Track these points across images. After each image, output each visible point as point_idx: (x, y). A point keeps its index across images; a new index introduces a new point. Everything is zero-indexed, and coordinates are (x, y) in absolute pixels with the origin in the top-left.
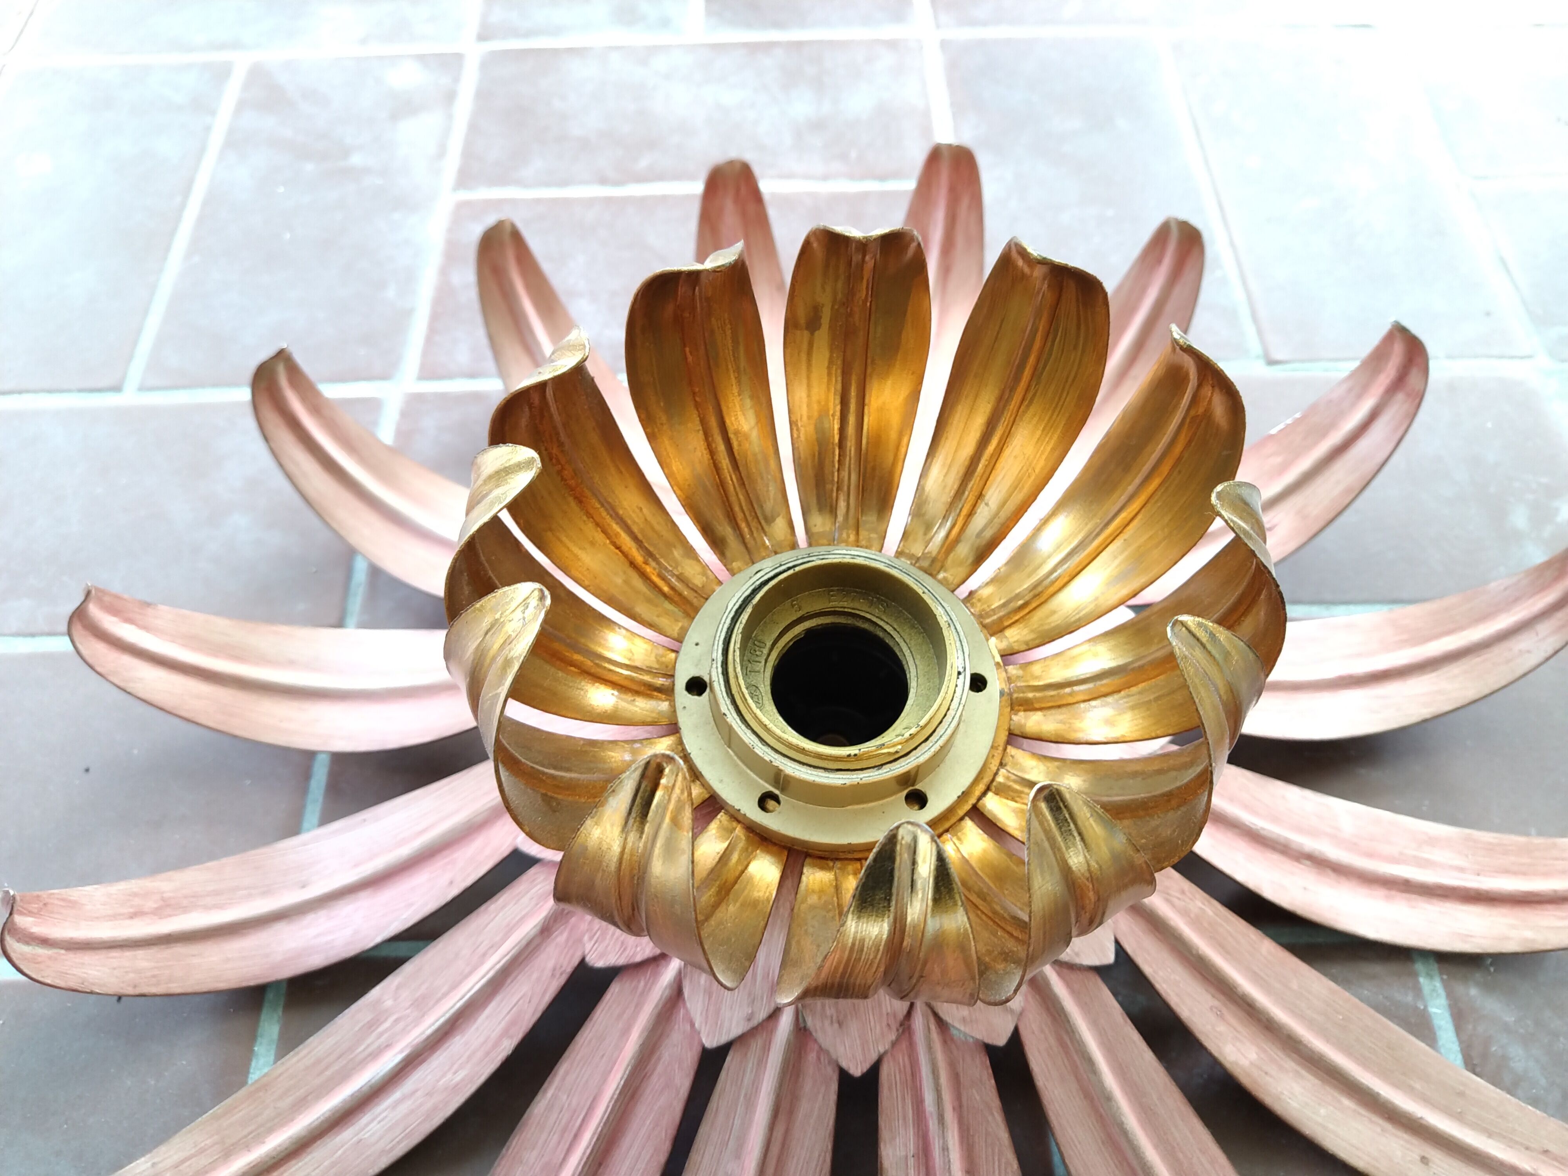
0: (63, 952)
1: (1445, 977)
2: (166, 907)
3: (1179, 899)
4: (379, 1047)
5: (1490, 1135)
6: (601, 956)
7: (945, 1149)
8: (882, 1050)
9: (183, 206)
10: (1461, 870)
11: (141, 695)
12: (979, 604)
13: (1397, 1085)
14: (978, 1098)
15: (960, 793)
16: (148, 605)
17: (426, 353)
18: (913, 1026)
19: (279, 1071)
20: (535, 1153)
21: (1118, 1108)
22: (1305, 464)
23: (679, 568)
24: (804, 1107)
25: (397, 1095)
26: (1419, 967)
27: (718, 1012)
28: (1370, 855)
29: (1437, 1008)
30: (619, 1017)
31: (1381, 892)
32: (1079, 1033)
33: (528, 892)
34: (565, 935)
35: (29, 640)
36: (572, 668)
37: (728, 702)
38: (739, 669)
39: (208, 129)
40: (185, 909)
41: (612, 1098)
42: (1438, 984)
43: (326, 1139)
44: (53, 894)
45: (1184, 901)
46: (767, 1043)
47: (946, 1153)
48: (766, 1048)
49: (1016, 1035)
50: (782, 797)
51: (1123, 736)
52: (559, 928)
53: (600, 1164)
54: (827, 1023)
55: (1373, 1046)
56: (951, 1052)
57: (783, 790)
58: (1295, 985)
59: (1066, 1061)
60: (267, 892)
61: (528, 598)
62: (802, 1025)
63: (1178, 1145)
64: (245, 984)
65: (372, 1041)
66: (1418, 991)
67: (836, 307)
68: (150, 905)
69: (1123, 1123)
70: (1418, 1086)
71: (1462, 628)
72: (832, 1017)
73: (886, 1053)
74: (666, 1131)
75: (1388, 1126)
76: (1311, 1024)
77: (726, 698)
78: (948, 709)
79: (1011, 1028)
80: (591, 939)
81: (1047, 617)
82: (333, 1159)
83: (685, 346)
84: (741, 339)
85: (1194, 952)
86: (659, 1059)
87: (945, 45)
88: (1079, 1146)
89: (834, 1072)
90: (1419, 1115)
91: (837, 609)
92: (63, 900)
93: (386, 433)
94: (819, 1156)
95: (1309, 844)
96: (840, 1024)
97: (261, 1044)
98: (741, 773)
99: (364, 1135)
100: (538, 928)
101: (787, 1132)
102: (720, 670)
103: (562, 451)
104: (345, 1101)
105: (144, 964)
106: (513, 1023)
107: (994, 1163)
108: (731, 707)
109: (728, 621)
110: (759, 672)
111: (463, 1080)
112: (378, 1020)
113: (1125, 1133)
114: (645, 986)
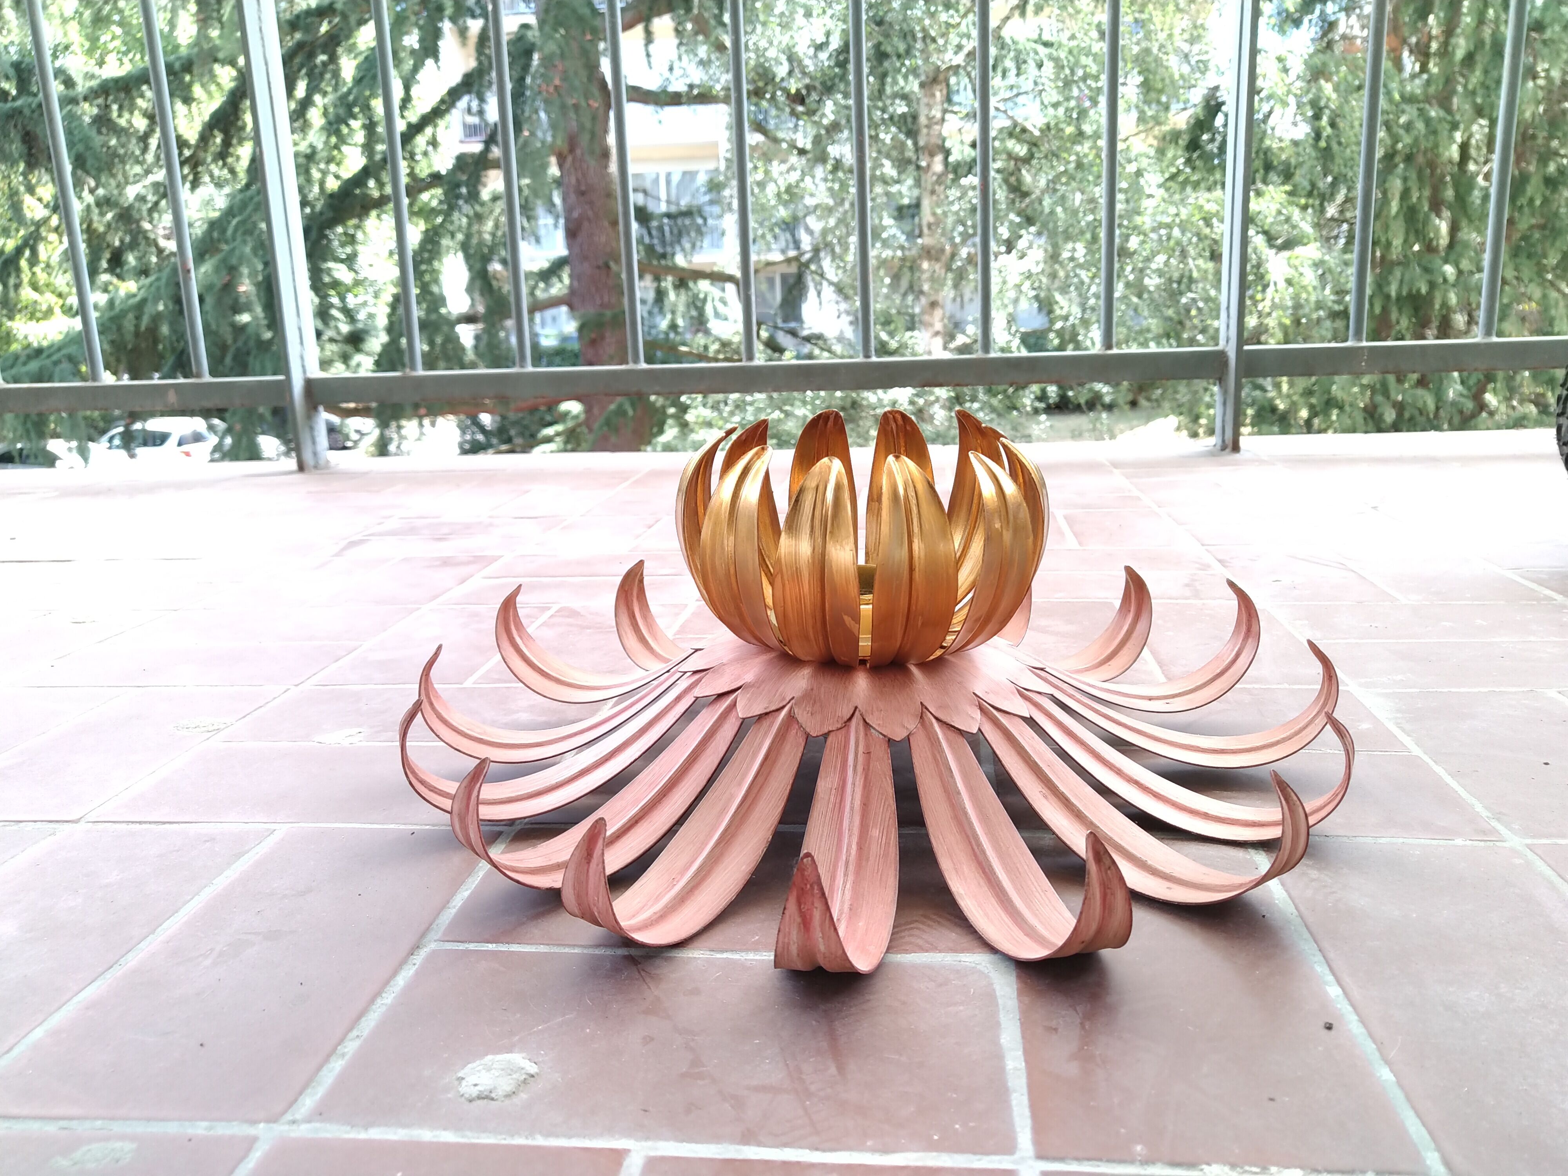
8: (831, 730)
18: (851, 724)
46: (774, 721)
49: (907, 739)
54: (806, 715)
56: (869, 739)
62: (792, 715)
72: (809, 712)
79: (906, 736)
89: (804, 736)
114: (721, 704)
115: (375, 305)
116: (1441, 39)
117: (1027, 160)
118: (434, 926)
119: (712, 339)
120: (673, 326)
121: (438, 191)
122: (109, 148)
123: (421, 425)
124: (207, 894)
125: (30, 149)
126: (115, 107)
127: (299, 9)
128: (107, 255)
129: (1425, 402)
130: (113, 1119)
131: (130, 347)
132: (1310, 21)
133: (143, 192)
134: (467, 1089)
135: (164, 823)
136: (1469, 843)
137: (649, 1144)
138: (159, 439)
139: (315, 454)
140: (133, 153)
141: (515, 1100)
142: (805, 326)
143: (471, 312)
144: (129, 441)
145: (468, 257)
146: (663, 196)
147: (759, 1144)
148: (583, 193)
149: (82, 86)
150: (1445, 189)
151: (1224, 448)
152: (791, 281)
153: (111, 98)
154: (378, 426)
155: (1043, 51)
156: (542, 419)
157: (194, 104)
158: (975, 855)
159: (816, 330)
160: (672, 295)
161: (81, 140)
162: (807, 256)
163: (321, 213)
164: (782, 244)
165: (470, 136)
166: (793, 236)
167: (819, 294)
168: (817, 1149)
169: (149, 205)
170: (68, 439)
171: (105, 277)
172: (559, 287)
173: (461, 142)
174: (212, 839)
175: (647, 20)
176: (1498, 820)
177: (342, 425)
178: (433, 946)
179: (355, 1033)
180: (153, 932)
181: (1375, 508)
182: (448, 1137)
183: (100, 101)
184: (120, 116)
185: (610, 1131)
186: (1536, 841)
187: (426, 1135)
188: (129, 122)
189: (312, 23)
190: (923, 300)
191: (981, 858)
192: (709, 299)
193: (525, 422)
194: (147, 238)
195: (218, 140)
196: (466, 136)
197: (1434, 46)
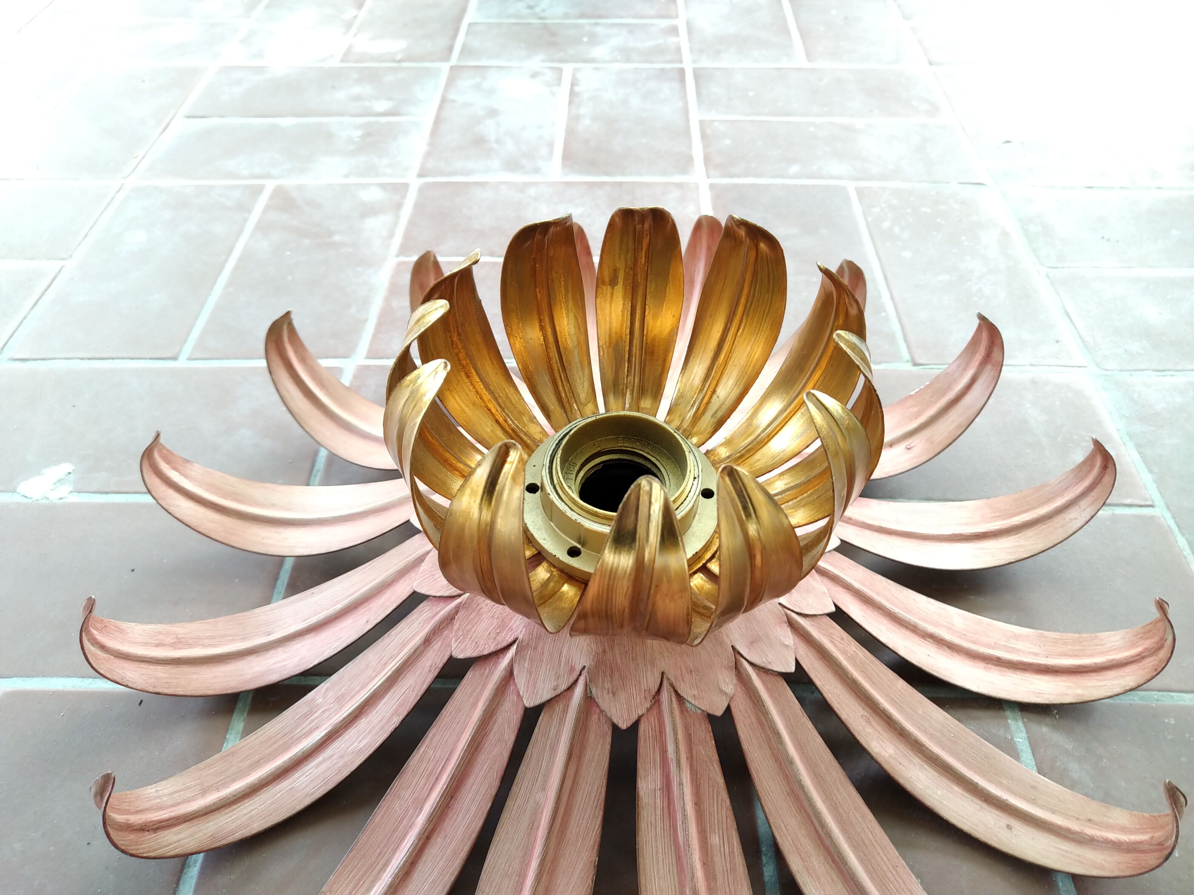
0: (112, 657)
1: (1025, 720)
2: (178, 643)
3: (840, 643)
4: (310, 729)
5: (1053, 812)
6: (462, 651)
7: (681, 784)
8: (640, 714)
9: (226, 261)
10: (1036, 654)
11: (176, 515)
12: (712, 457)
13: (990, 781)
14: (703, 753)
15: (694, 553)
16: (188, 461)
17: (372, 344)
18: (661, 700)
19: (243, 744)
20: (409, 791)
21: (798, 770)
22: (932, 411)
23: (526, 428)
24: (589, 754)
25: (320, 758)
26: (1008, 713)
27: (535, 684)
28: (975, 643)
29: (1020, 738)
30: (471, 694)
31: (982, 665)
32: (771, 715)
33: (417, 619)
34: (440, 643)
35: (104, 496)
36: (457, 472)
37: (552, 487)
38: (559, 468)
39: (246, 220)
40: (191, 646)
41: (463, 749)
42: (1020, 724)
43: (270, 787)
44: (111, 621)
45: (843, 644)
46: (566, 707)
47: (681, 787)
48: (565, 711)
49: (728, 709)
50: (582, 549)
51: (798, 523)
52: (435, 640)
53: (452, 797)
54: (605, 693)
55: (974, 755)
56: (686, 720)
57: (583, 545)
58: (920, 712)
59: (763, 735)
60: (244, 639)
61: (437, 368)
62: (589, 695)
63: (839, 803)
64: (225, 692)
65: (306, 725)
66: (1007, 728)
67: (627, 270)
68: (169, 640)
69: (801, 780)
70: (1005, 782)
71: (1034, 508)
72: (608, 690)
73: (643, 715)
74: (497, 772)
75: (985, 805)
76: (932, 737)
77: (550, 485)
78: (687, 496)
79: (726, 705)
80: (456, 641)
81: (754, 463)
82: (274, 799)
83: (536, 288)
84: (570, 289)
85: (850, 677)
86: (495, 722)
87: (712, 187)
88: (771, 794)
89: (609, 729)
90: (1005, 798)
91: (622, 448)
92: (116, 627)
93: (346, 380)
94: (598, 789)
95: (931, 629)
96: (614, 694)
97: (231, 734)
98: (558, 535)
99: (296, 784)
100: (423, 640)
101: (577, 771)
102: (547, 471)
103: (460, 339)
104: (285, 762)
105: (162, 675)
106: (401, 705)
107: (714, 800)
108: (553, 490)
109: (554, 445)
110: (572, 479)
111: (364, 746)
112: (311, 712)
113: (802, 787)
114: (489, 672)
158: (820, 838)
191: (827, 842)
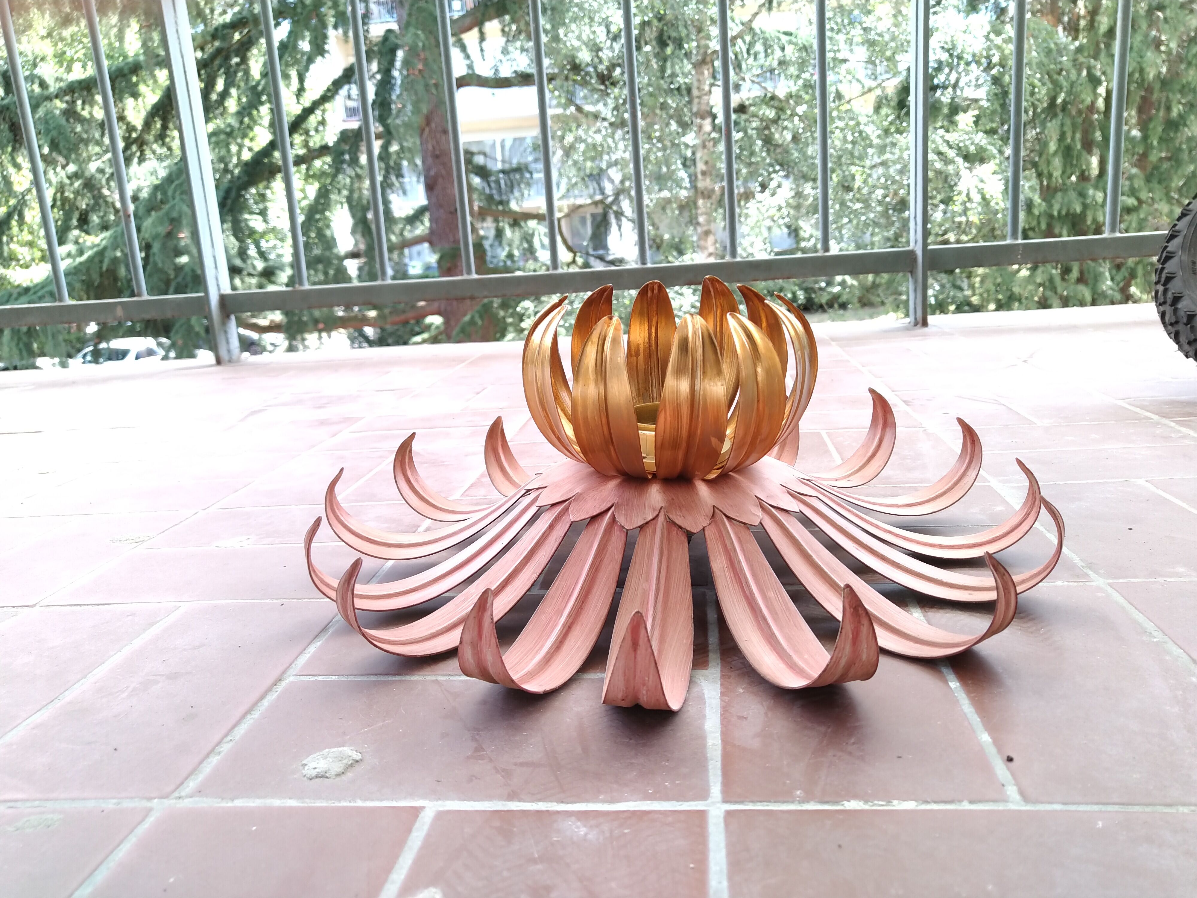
6: (578, 518)
14: (751, 547)
24: (674, 554)
27: (631, 519)
33: (541, 523)
46: (655, 527)
48: (654, 532)
54: (679, 517)
56: (735, 529)
62: (669, 520)
72: (681, 514)
73: (706, 526)
79: (759, 521)
80: (573, 515)
89: (684, 535)
96: (685, 518)
107: (764, 573)
114: (599, 524)
115: (282, 247)
116: (1089, 18)
117: (775, 121)
118: (293, 665)
119: (539, 265)
120: (510, 256)
121: (328, 159)
122: (75, 133)
123: (320, 338)
124: (126, 651)
125: (15, 135)
126: (79, 102)
127: (217, 23)
128: (76, 215)
129: (1083, 295)
130: (47, 800)
131: (96, 284)
132: (987, 8)
133: (102, 166)
134: (309, 771)
135: (98, 605)
136: (1066, 584)
137: (440, 802)
138: (121, 355)
139: (229, 351)
140: (94, 137)
141: (343, 777)
142: (610, 252)
143: (356, 250)
144: (97, 356)
145: (351, 208)
146: (499, 157)
147: (520, 800)
148: (437, 157)
149: (53, 88)
150: (1094, 132)
151: (916, 324)
152: (599, 219)
153: (76, 95)
154: (287, 339)
155: (784, 39)
156: (412, 330)
157: (140, 99)
159: (618, 256)
160: (508, 232)
161: (55, 128)
162: (610, 199)
163: (239, 178)
164: (591, 191)
165: (351, 116)
166: (599, 185)
167: (620, 227)
168: (562, 802)
169: (107, 176)
170: (52, 356)
171: (76, 232)
172: (422, 228)
173: (344, 121)
174: (133, 614)
175: (480, 24)
176: (1090, 568)
177: (260, 339)
178: (292, 679)
179: (229, 738)
180: (85, 677)
181: (1025, 361)
182: (292, 803)
183: (67, 98)
184: (83, 109)
185: (411, 795)
186: (1115, 581)
187: (277, 802)
188: (90, 113)
189: (228, 34)
190: (700, 230)
192: (536, 234)
193: (399, 333)
194: (106, 202)
195: (158, 125)
196: (347, 116)
197: (1083, 23)
